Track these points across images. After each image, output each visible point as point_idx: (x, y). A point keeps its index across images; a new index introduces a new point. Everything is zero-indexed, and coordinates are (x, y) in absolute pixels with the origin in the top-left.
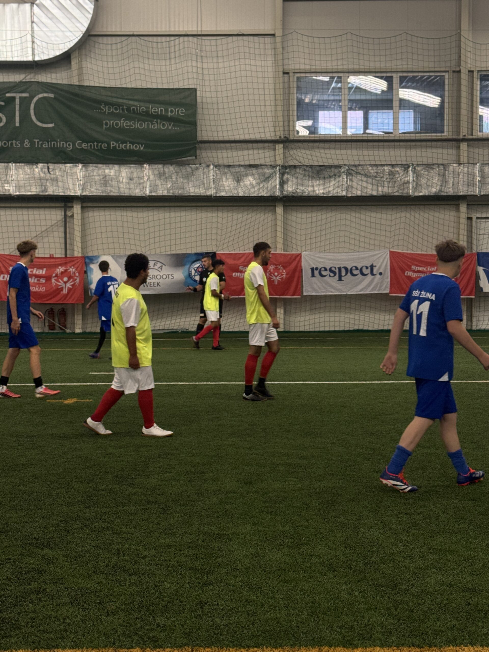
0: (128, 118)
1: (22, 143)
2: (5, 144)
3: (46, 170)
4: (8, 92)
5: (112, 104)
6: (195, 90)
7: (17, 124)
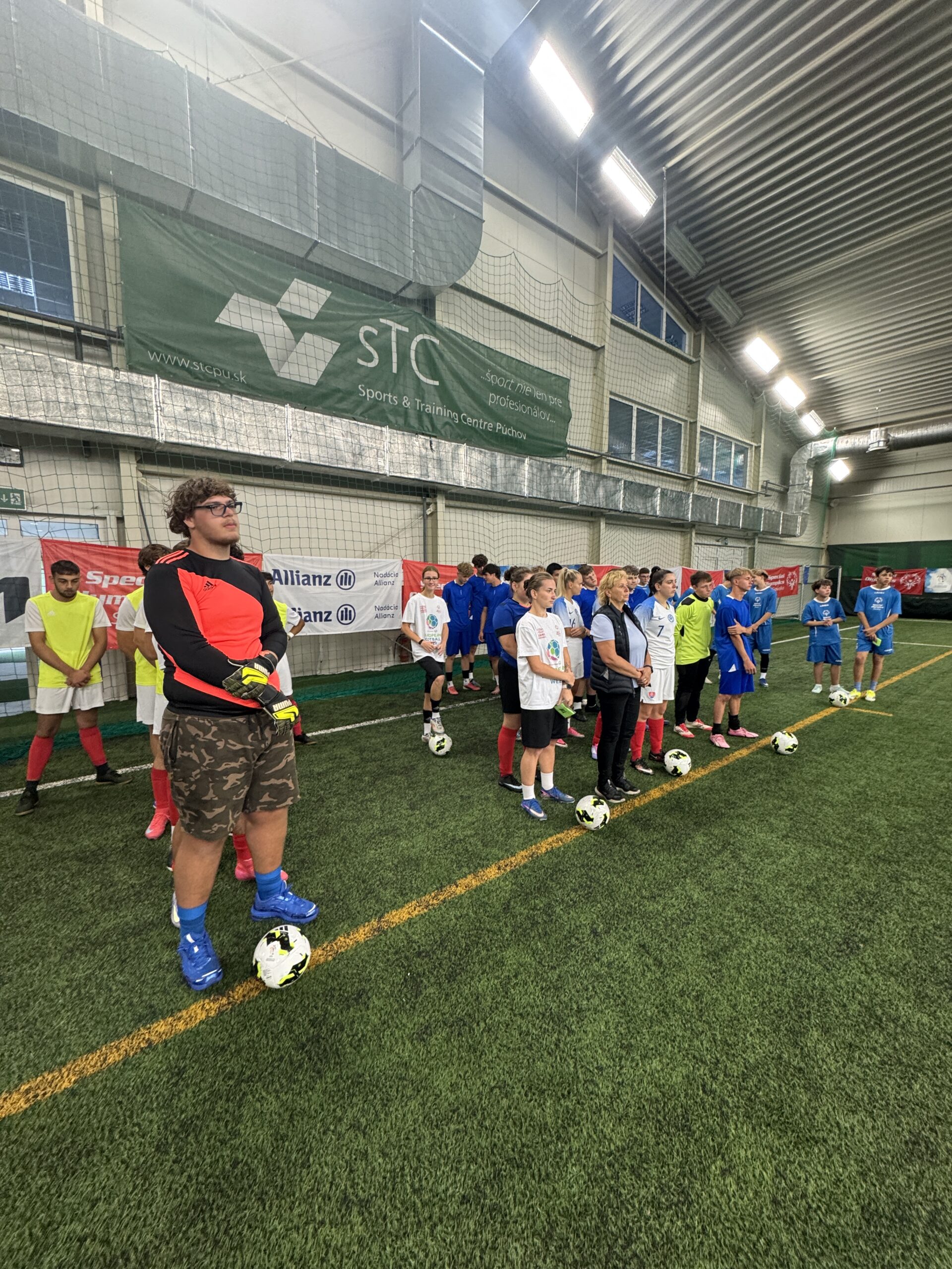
0: (513, 398)
1: (400, 399)
2: (379, 396)
3: (428, 445)
4: (382, 317)
5: (499, 375)
6: (569, 380)
7: (395, 370)
